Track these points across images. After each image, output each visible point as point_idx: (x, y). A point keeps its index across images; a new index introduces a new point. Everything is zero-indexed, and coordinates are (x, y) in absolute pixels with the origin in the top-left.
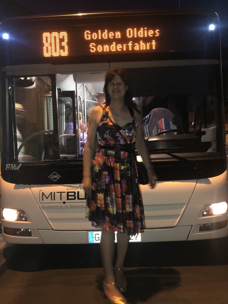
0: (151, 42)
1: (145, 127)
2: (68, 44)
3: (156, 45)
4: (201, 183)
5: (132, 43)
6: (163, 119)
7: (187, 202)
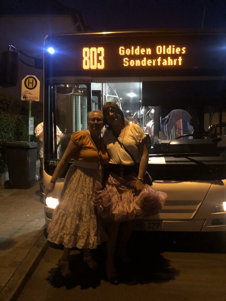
0: (178, 58)
1: (164, 126)
2: (104, 58)
3: (182, 61)
4: (215, 184)
5: (161, 59)
6: (181, 120)
7: (202, 200)
